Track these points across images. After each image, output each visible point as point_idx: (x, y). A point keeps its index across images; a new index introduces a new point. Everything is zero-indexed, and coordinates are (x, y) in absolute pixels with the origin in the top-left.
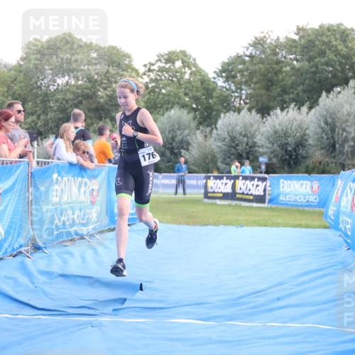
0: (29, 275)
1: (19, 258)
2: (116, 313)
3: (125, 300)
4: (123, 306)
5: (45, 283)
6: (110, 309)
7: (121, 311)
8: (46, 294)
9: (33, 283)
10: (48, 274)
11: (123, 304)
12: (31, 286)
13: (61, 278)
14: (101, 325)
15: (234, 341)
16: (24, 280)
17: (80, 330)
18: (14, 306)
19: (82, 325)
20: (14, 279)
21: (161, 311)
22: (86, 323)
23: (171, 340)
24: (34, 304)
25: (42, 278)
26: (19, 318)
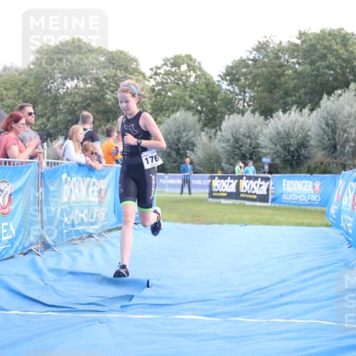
0: (39, 272)
1: (29, 256)
2: (124, 309)
3: (132, 296)
4: (131, 303)
5: (54, 280)
6: (118, 305)
7: (128, 308)
8: (55, 291)
9: (43, 280)
10: (57, 271)
11: (130, 300)
12: (42, 284)
13: (70, 276)
14: (109, 321)
16: (34, 277)
17: (90, 325)
18: (25, 302)
19: (90, 321)
20: (25, 276)
21: (167, 307)
22: (95, 320)
24: (45, 301)
25: (51, 276)
26: (29, 315)
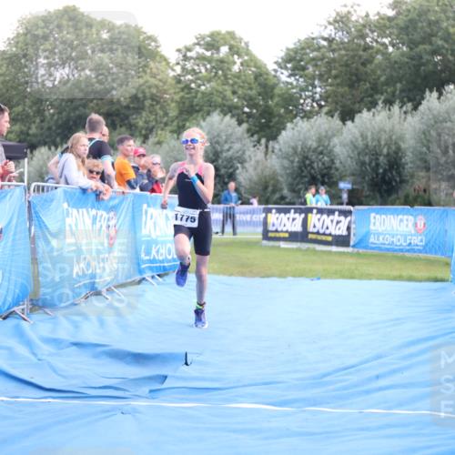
0: (29, 343)
1: (12, 321)
2: (152, 394)
3: (166, 377)
4: (165, 386)
5: (50, 355)
6: (145, 390)
9: (34, 354)
10: (56, 342)
11: (163, 383)
12: (33, 358)
13: (74, 348)
14: (135, 411)
15: (321, 434)
16: (22, 350)
17: (108, 417)
18: (12, 385)
19: (108, 411)
20: (9, 349)
21: (220, 392)
22: (113, 409)
23: (235, 431)
25: (47, 348)
26: (21, 402)
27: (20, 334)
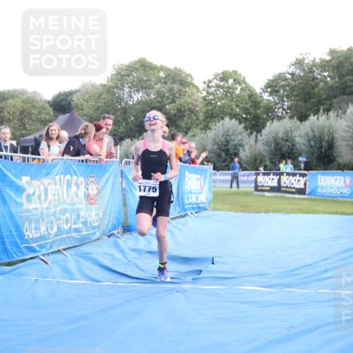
0: (122, 252)
1: (112, 239)
2: (195, 281)
3: (201, 271)
4: (201, 276)
5: (135, 258)
6: (189, 278)
7: (200, 280)
8: (138, 267)
9: (126, 258)
10: (138, 251)
11: (200, 274)
12: (126, 261)
13: (148, 255)
14: (184, 291)
15: (293, 304)
16: (118, 255)
18: (113, 276)
19: (169, 291)
20: (112, 255)
21: (231, 280)
22: (172, 290)
23: (242, 302)
24: (130, 274)
25: (132, 255)
26: (119, 285)
27: (117, 246)
